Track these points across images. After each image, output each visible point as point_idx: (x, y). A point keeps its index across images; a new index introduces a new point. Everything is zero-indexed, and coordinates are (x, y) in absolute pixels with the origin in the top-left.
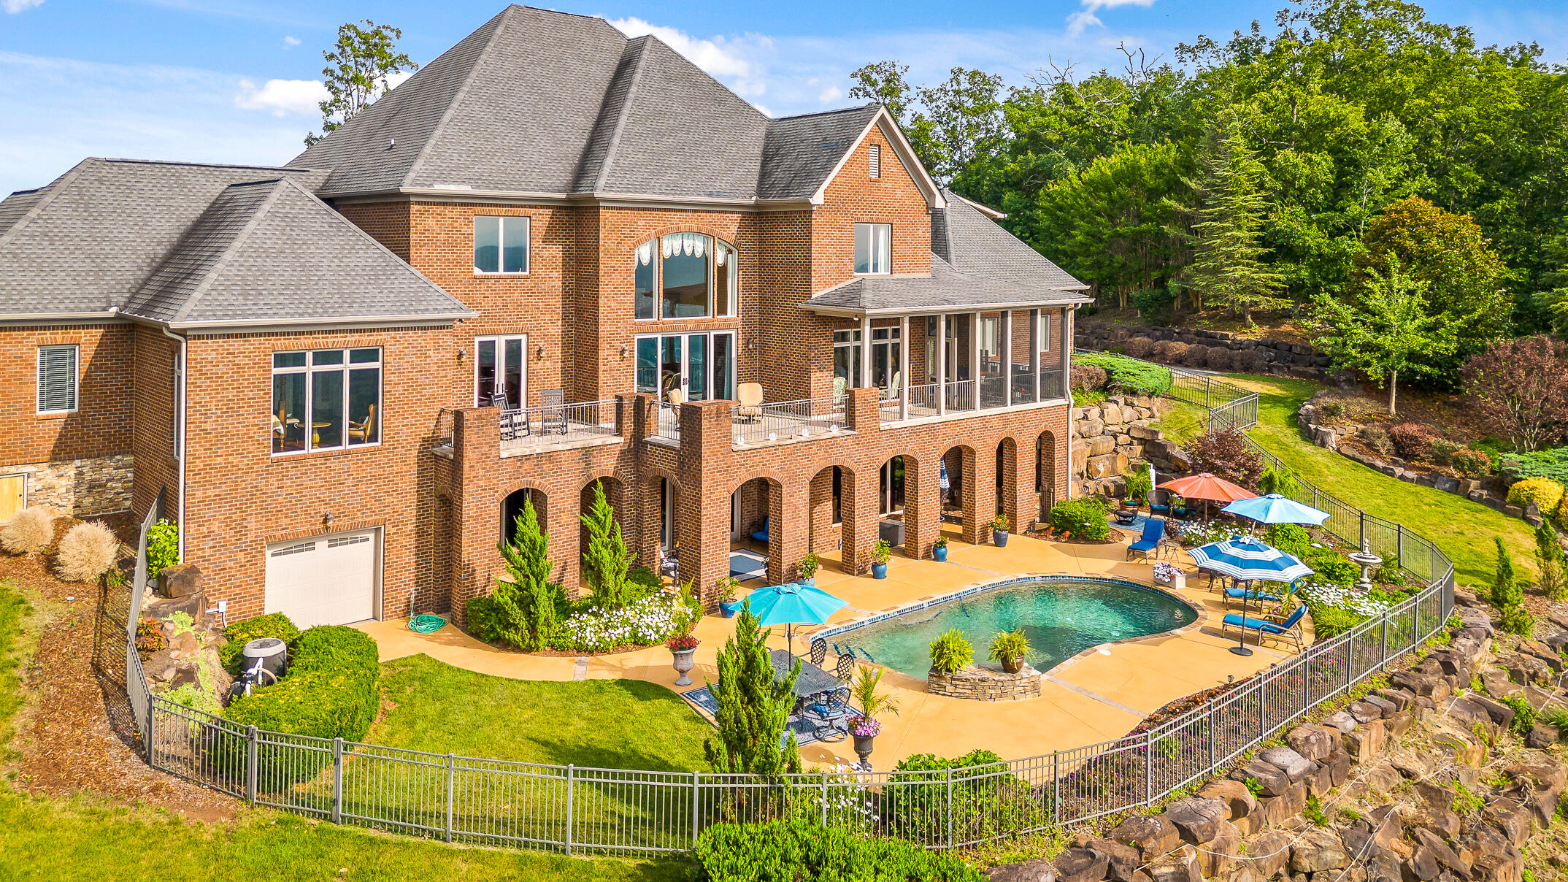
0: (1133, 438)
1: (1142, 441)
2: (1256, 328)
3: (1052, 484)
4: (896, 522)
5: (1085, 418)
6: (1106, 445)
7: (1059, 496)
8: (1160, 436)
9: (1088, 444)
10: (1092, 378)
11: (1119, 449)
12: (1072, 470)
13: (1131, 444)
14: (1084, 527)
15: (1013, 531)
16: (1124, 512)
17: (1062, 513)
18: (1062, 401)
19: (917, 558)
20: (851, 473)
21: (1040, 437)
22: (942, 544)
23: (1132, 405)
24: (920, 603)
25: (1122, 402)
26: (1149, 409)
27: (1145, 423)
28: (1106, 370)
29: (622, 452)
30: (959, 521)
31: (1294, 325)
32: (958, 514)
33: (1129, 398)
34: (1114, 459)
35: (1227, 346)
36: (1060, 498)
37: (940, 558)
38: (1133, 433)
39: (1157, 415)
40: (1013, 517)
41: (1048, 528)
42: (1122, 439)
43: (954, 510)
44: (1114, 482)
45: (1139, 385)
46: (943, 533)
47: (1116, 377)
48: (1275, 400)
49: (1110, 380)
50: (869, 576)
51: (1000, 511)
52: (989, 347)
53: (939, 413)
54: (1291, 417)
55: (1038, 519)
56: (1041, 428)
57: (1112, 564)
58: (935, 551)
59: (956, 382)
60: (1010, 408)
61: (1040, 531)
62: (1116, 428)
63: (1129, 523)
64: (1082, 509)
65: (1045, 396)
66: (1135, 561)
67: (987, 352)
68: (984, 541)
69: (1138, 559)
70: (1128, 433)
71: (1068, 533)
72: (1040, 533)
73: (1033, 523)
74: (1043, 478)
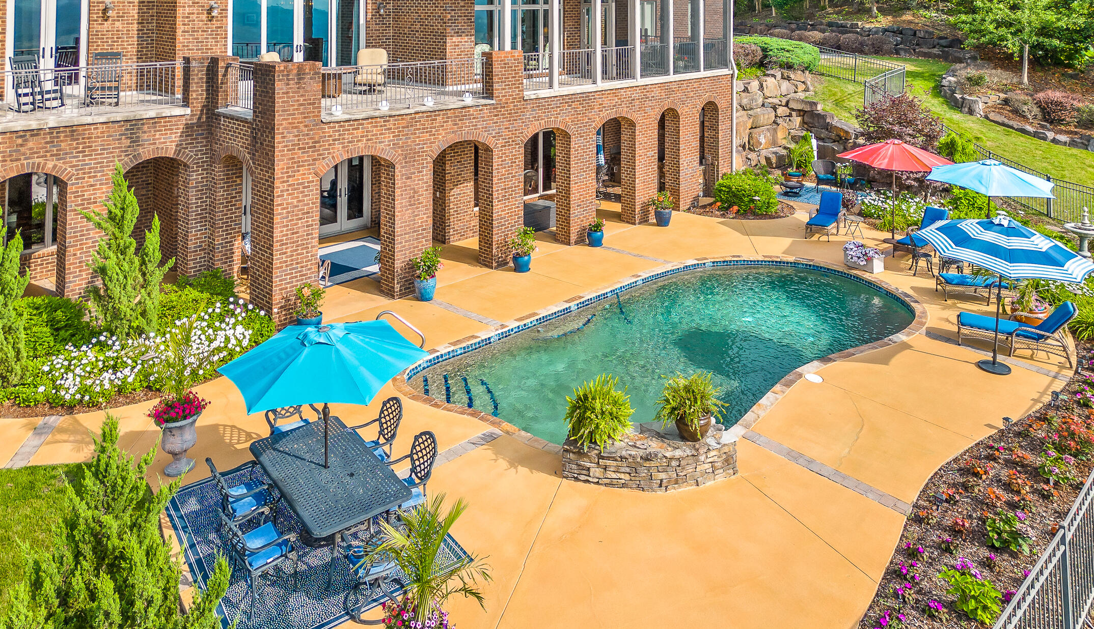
0: (793, 110)
1: (802, 113)
2: (881, 18)
3: (716, 156)
4: (547, 203)
5: (746, 90)
6: (766, 117)
7: (723, 169)
8: (819, 107)
9: (750, 116)
10: (748, 55)
11: (779, 121)
12: (736, 142)
13: (790, 115)
14: (752, 201)
15: (676, 208)
16: (790, 183)
17: (729, 187)
18: (725, 71)
19: (569, 244)
20: (488, 150)
21: (703, 109)
22: (597, 227)
23: (788, 79)
24: (567, 305)
25: (779, 75)
26: (803, 82)
27: (801, 95)
28: (761, 47)
29: (188, 127)
30: (618, 198)
31: (913, 15)
32: (617, 190)
33: (786, 72)
34: (775, 130)
35: (857, 33)
36: (725, 171)
37: (595, 242)
38: (791, 105)
39: (811, 88)
40: (676, 193)
41: (715, 202)
42: (781, 111)
43: (613, 186)
44: (775, 153)
45: (795, 60)
46: (601, 213)
47: (771, 53)
48: (914, 75)
49: (765, 56)
50: (510, 270)
51: (662, 188)
52: (648, 25)
53: (594, 82)
54: (935, 88)
55: (701, 194)
56: (706, 97)
57: (786, 242)
58: (589, 235)
59: (614, 48)
60: (672, 77)
61: (704, 207)
62: (776, 101)
63: (796, 195)
64: (750, 182)
65: (708, 67)
66: (815, 238)
67: (646, 30)
68: (644, 221)
69: (817, 236)
70: (787, 105)
71: (736, 208)
72: (704, 210)
73: (696, 199)
74: (706, 151)
